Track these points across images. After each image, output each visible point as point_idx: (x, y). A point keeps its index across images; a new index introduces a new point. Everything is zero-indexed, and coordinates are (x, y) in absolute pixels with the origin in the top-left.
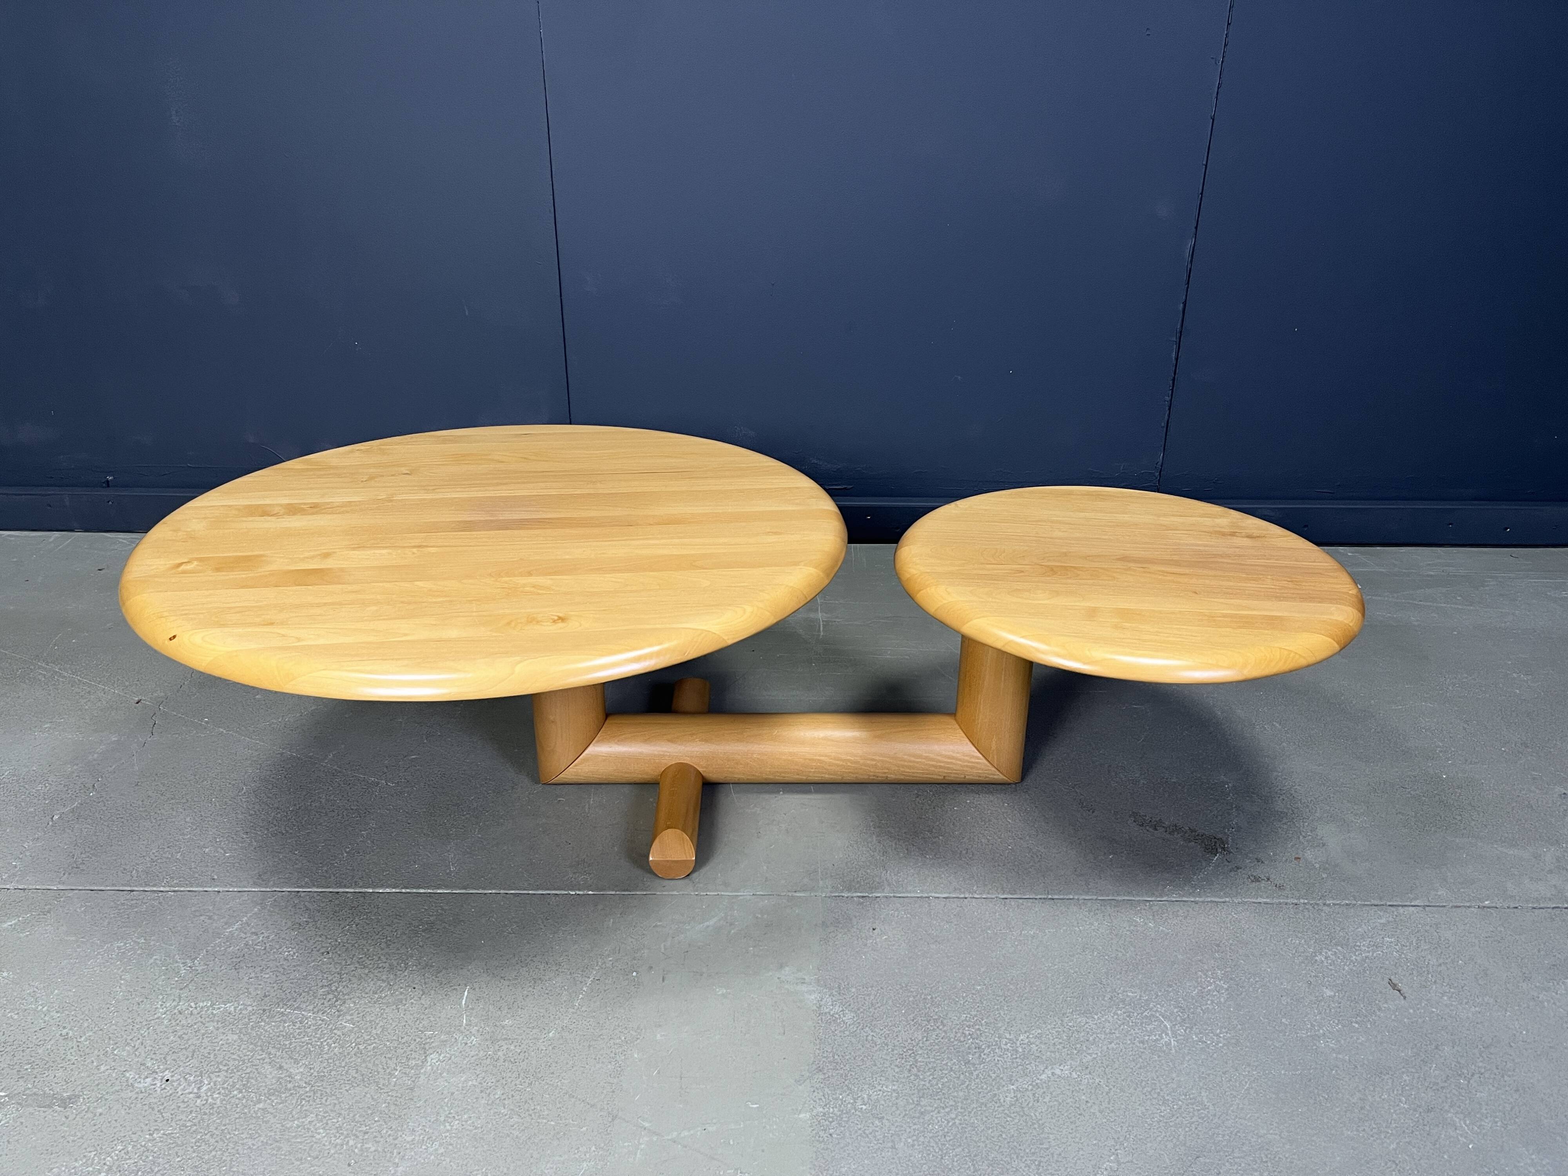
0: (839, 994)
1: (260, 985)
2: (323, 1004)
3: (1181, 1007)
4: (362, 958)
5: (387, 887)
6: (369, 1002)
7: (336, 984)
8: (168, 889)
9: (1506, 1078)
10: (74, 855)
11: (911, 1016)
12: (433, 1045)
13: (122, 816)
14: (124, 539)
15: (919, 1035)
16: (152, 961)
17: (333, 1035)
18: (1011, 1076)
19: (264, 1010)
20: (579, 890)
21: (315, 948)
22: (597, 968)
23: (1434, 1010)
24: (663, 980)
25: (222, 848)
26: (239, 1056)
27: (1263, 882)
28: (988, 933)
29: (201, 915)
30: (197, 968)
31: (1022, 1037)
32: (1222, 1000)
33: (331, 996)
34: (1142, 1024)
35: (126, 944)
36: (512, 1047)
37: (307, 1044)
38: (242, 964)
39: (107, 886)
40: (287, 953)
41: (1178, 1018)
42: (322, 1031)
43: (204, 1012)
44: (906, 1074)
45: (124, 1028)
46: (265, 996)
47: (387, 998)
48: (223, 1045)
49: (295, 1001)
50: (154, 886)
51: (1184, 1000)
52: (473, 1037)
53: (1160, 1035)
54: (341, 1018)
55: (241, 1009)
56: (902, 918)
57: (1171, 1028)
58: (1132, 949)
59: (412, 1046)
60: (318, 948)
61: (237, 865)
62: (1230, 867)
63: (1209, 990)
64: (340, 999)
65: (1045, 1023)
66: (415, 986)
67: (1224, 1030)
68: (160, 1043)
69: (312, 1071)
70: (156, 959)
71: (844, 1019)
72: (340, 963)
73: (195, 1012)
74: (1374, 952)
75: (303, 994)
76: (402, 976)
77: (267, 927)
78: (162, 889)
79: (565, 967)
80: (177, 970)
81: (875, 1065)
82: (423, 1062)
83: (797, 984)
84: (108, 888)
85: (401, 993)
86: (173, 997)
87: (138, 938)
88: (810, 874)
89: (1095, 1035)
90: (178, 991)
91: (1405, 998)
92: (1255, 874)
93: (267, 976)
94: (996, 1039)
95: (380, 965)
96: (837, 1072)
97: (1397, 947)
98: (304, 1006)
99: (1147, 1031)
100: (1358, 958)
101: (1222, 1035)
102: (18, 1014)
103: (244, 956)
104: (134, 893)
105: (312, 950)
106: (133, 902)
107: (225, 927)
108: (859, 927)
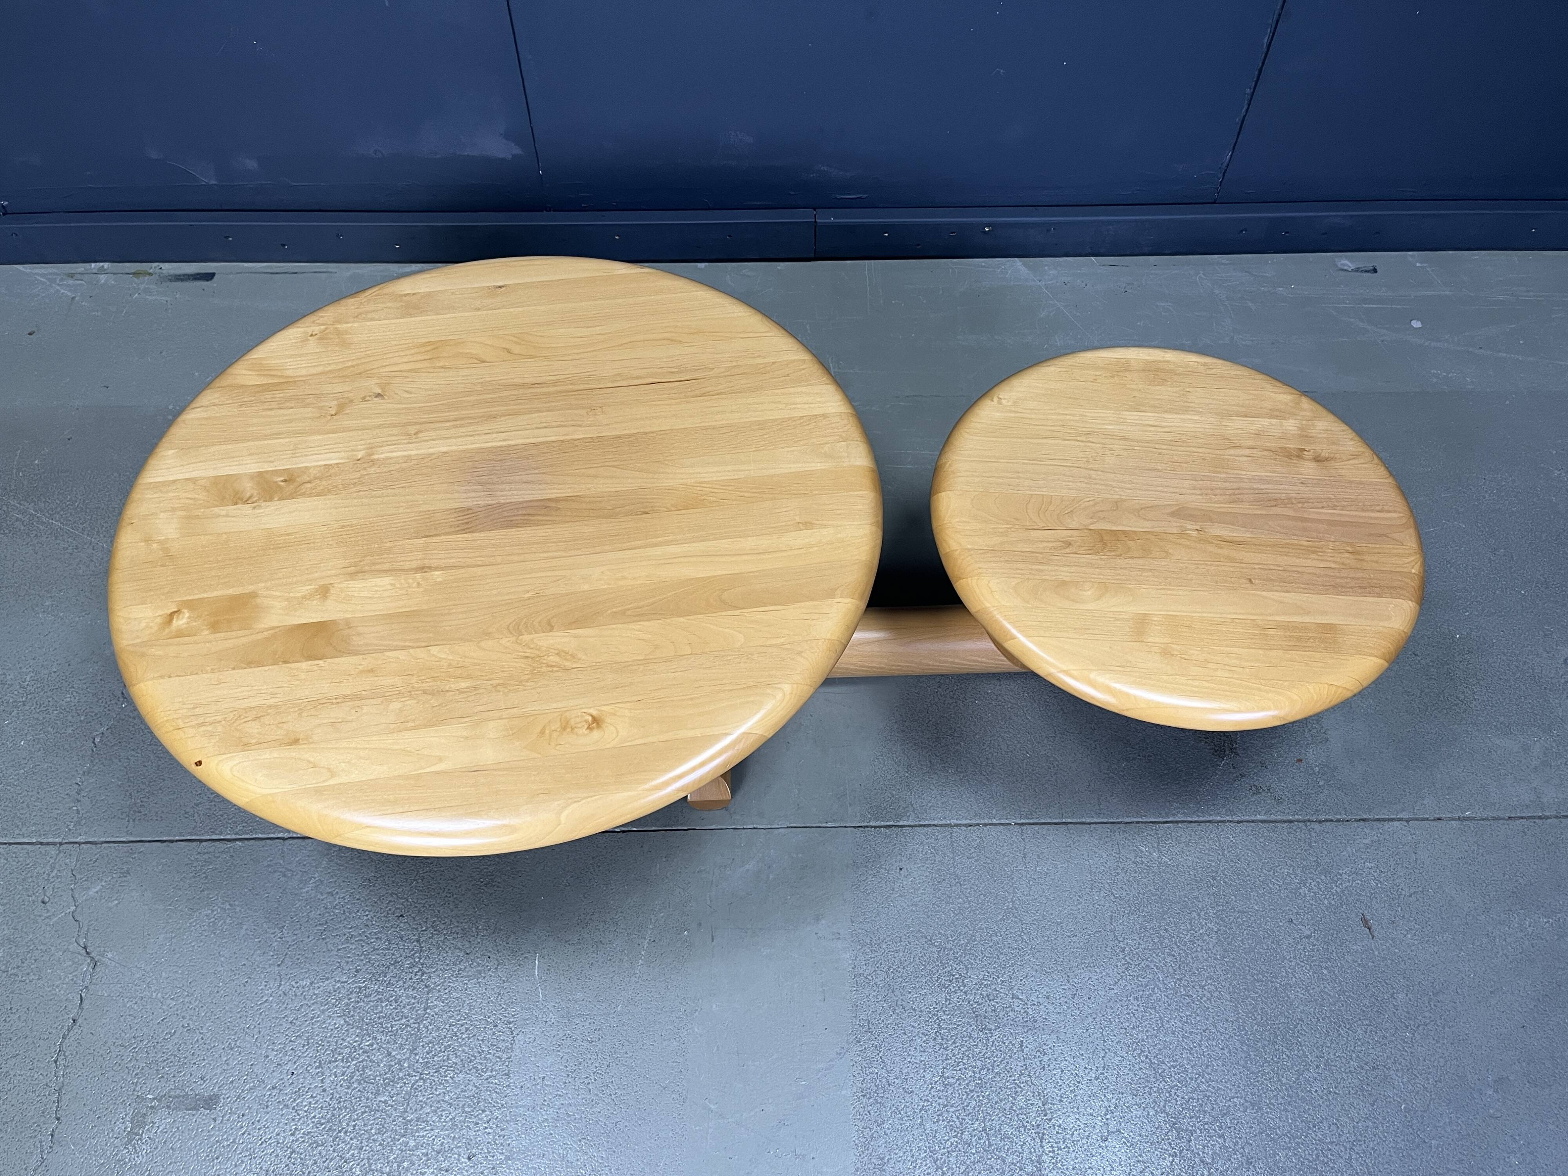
0: (871, 951)
1: (349, 958)
2: (411, 979)
4: (435, 921)
6: (452, 976)
7: (418, 954)
9: (1447, 1029)
10: (130, 794)
12: (517, 1024)
14: (43, 275)
15: (942, 998)
16: (243, 932)
17: (427, 1015)
18: (1022, 1041)
19: (360, 988)
21: (390, 910)
22: (651, 926)
23: (1397, 951)
24: (713, 939)
26: (349, 1042)
27: (1264, 794)
28: (1005, 870)
29: (275, 872)
30: (288, 939)
33: (416, 969)
35: (213, 911)
36: (587, 1025)
37: (407, 1026)
39: (175, 836)
40: (365, 918)
42: (417, 1011)
43: (306, 993)
44: (932, 1043)
45: (239, 1016)
46: (357, 971)
47: (467, 970)
49: (385, 976)
50: (221, 833)
51: (1178, 947)
52: (551, 1014)
54: (430, 995)
55: (338, 988)
56: (926, 853)
57: (1163, 981)
60: (392, 910)
62: (1235, 775)
63: (1201, 934)
64: (425, 973)
66: (489, 954)
67: (1209, 982)
69: (417, 1058)
70: (246, 930)
71: (876, 980)
72: (417, 929)
73: (298, 992)
74: (1353, 881)
75: (391, 967)
76: (476, 942)
77: (340, 885)
78: (228, 838)
79: (622, 926)
80: (269, 943)
81: (905, 1034)
82: (512, 1044)
83: (832, 939)
84: (177, 838)
85: (479, 964)
86: (274, 975)
87: (223, 904)
88: (839, 798)
90: (277, 968)
91: (1373, 937)
92: (1257, 783)
93: (353, 947)
95: (453, 931)
96: (872, 1042)
97: (1375, 874)
98: (393, 981)
100: (1338, 890)
101: (1206, 988)
102: (136, 1003)
103: (327, 922)
104: (204, 843)
105: (388, 914)
106: (206, 856)
107: (301, 886)
108: (887, 867)
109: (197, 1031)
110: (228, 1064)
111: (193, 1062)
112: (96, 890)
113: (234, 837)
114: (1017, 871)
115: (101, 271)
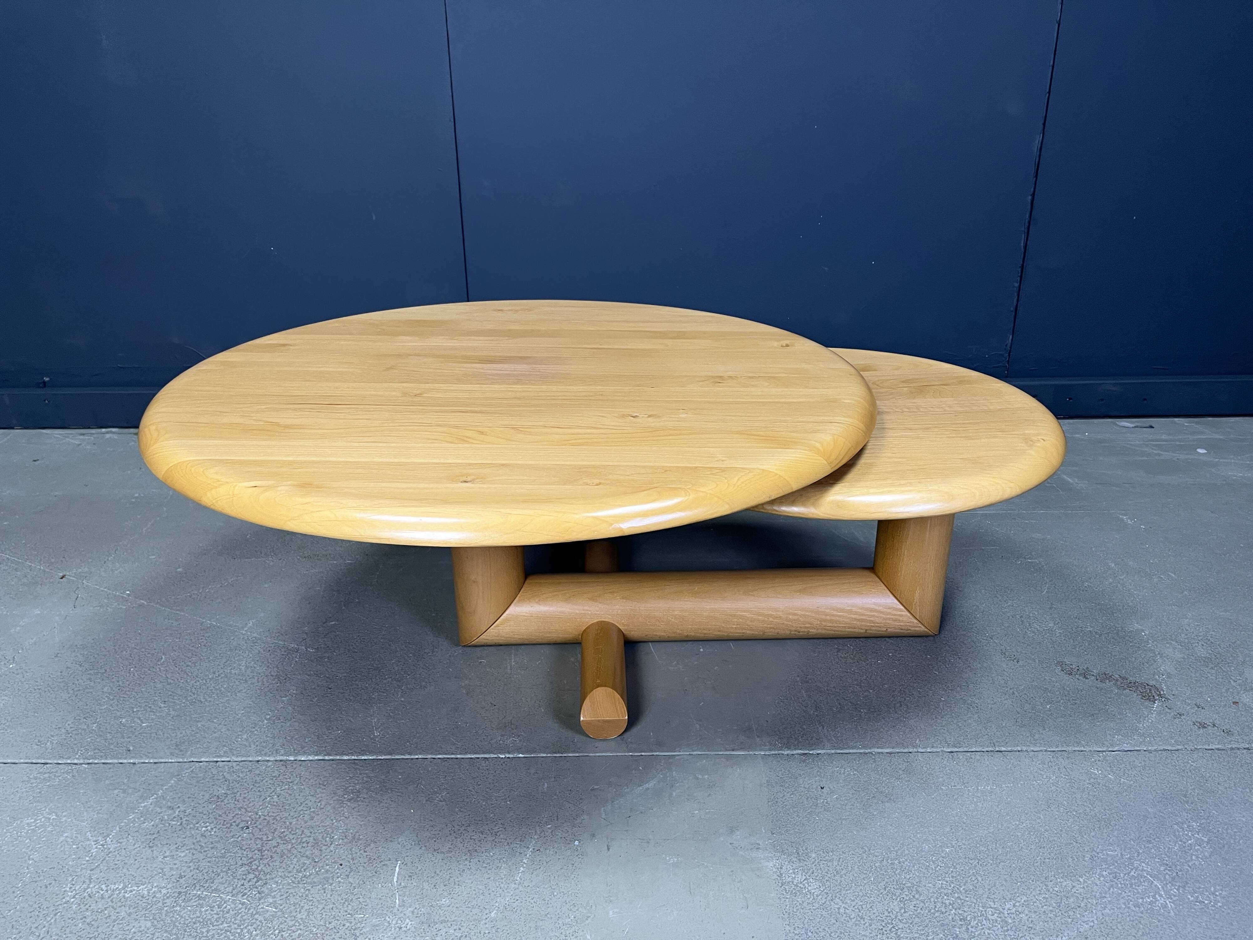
0: (799, 860)
1: (175, 864)
2: (243, 885)
3: (1167, 865)
4: (284, 832)
5: (310, 755)
6: (293, 882)
7: (256, 862)
8: (81, 761)
11: (882, 884)
12: (364, 930)
13: (39, 687)
14: (62, 434)
15: (895, 906)
16: (62, 839)
17: (254, 921)
19: (180, 893)
20: (509, 753)
21: (234, 822)
22: (536, 837)
24: (609, 849)
25: (139, 718)
27: (1209, 728)
28: (942, 789)
29: (115, 789)
30: (109, 846)
31: (1008, 906)
32: (1206, 854)
33: (251, 876)
34: (1131, 885)
35: (36, 820)
36: (452, 931)
38: (156, 842)
39: (20, 759)
40: (204, 829)
41: (1167, 877)
42: (242, 917)
43: (115, 896)
47: (312, 877)
48: (135, 933)
49: (213, 883)
50: (69, 758)
51: (1168, 857)
52: (407, 920)
53: (1154, 897)
54: (262, 901)
55: (154, 892)
56: (849, 775)
57: (1163, 888)
58: (1099, 804)
59: (341, 932)
60: (237, 822)
61: (153, 735)
62: (1172, 714)
63: (1190, 844)
64: (261, 879)
65: (1028, 889)
66: (341, 862)
67: (1218, 887)
68: (67, 932)
70: (66, 837)
71: (810, 888)
72: (261, 839)
73: (106, 895)
75: (221, 874)
76: (328, 851)
77: (184, 801)
78: (76, 761)
79: (501, 836)
80: (88, 849)
83: (751, 849)
84: (22, 761)
85: (327, 871)
86: (83, 879)
87: (50, 814)
89: (1085, 900)
90: (89, 872)
92: (1199, 720)
93: (183, 855)
94: (981, 909)
95: (304, 840)
98: (222, 887)
99: (1138, 893)
101: (1217, 893)
103: (158, 832)
104: (48, 765)
105: (231, 825)
106: (46, 775)
107: (140, 801)
108: (807, 786)
114: (956, 789)
115: (111, 432)
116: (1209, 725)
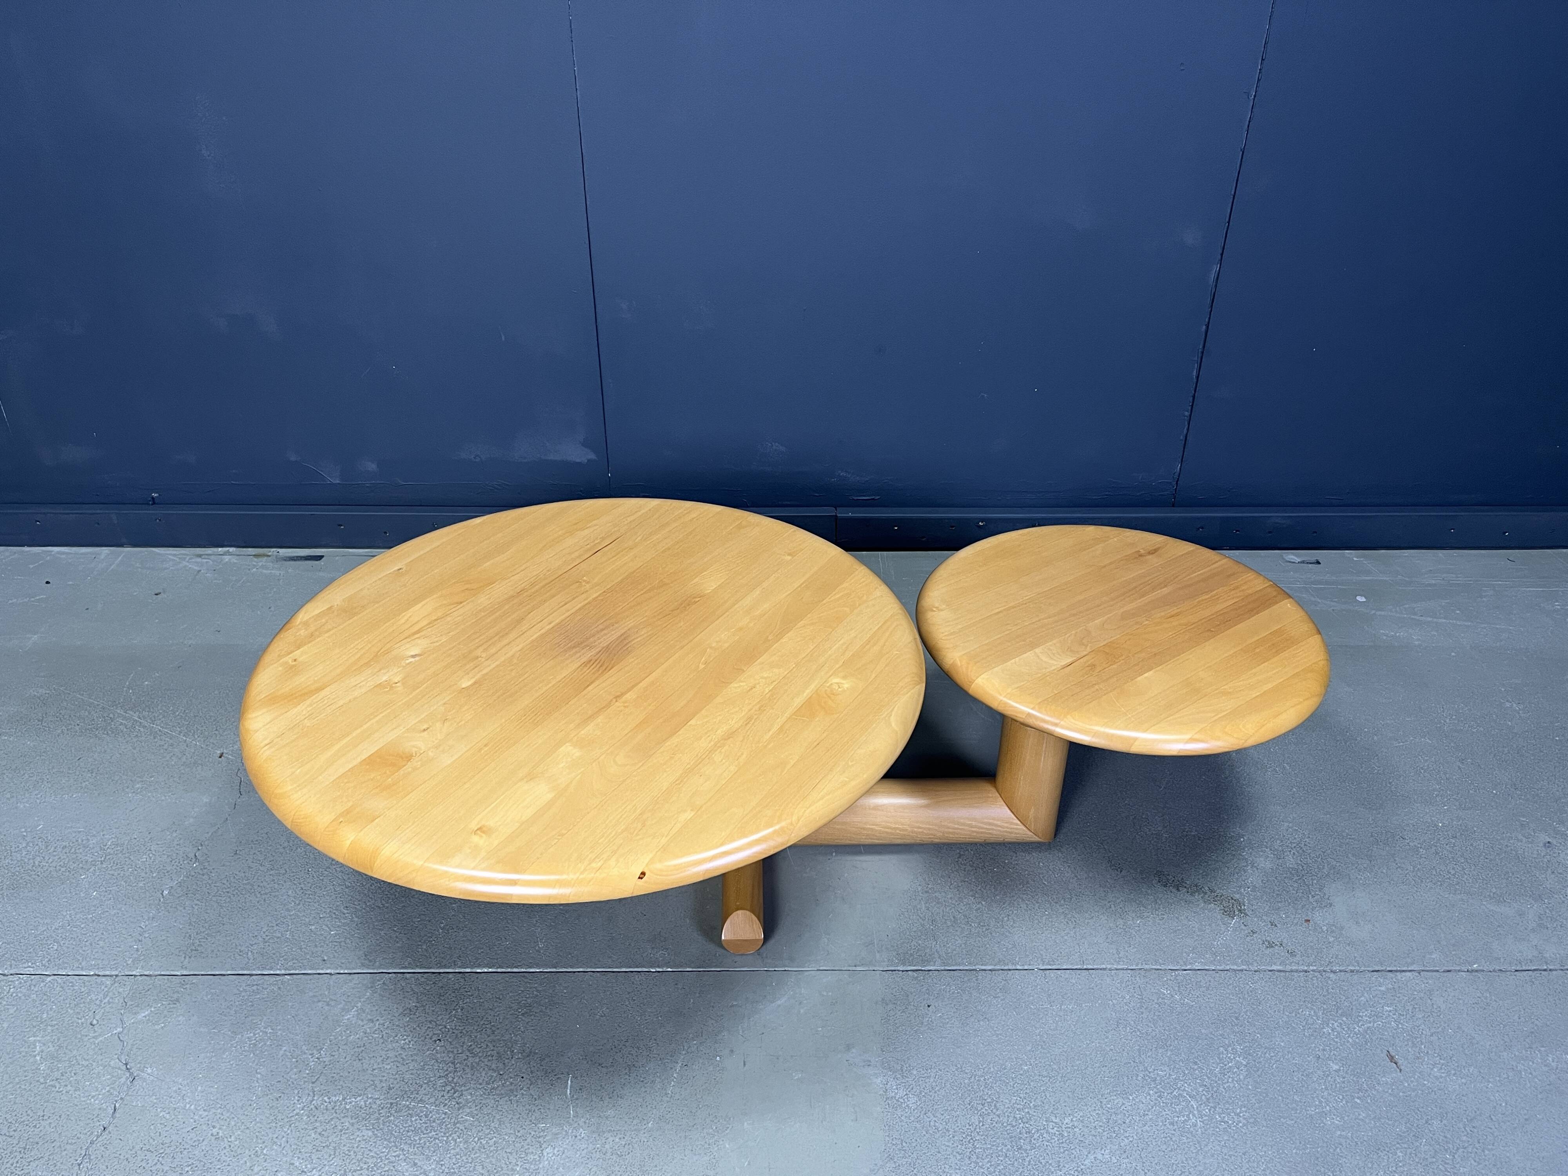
0: (902, 1076)
1: (384, 1076)
2: (443, 1096)
3: (1206, 1086)
4: (471, 1045)
5: (484, 967)
6: (484, 1094)
7: (451, 1075)
9: (1486, 1152)
10: (190, 936)
11: (967, 1100)
12: (547, 1138)
13: (228, 890)
14: (175, 555)
15: (975, 1120)
16: (282, 1052)
17: (456, 1129)
18: (1059, 1162)
19: (392, 1104)
20: (659, 967)
21: (428, 1035)
22: (684, 1052)
23: (1425, 1082)
24: (744, 1065)
25: (327, 926)
26: (375, 1153)
27: (1277, 947)
28: (1031, 1008)
29: (319, 1001)
30: (325, 1059)
31: (1067, 1121)
32: (1242, 1077)
33: (448, 1088)
34: (1171, 1104)
35: (255, 1035)
36: (617, 1140)
37: (435, 1139)
38: (364, 1054)
39: (228, 970)
40: (403, 1042)
41: (1203, 1097)
42: (446, 1126)
43: (337, 1108)
44: (967, 1161)
45: (268, 1126)
46: (390, 1089)
47: (500, 1088)
48: (360, 1141)
49: (417, 1094)
50: (271, 969)
51: (1209, 1078)
52: (581, 1130)
53: (1188, 1116)
54: (461, 1111)
55: (370, 1103)
56: (953, 993)
57: (1197, 1108)
58: (1161, 1024)
59: (529, 1140)
60: (430, 1035)
61: (343, 944)
62: (1246, 932)
63: (1230, 1067)
64: (458, 1091)
65: (1086, 1105)
66: (522, 1075)
67: (1243, 1109)
69: (443, 1168)
70: (285, 1051)
71: (908, 1103)
72: (452, 1052)
73: (330, 1107)
74: (1374, 1022)
75: (424, 1086)
76: (510, 1064)
77: (381, 1014)
78: (278, 972)
79: (655, 1052)
80: (306, 1063)
81: (939, 1152)
82: (540, 1157)
83: (864, 1066)
84: (229, 972)
85: (511, 1084)
86: (307, 1092)
87: (266, 1028)
88: (867, 946)
89: (1131, 1117)
90: (311, 1085)
91: (1401, 1070)
92: (1268, 938)
93: (389, 1067)
94: (1044, 1123)
95: (489, 1054)
96: (907, 1160)
97: (1395, 1016)
98: (426, 1098)
99: (1176, 1112)
100: (1361, 1029)
101: (1241, 1115)
102: (169, 1113)
103: (364, 1045)
104: (253, 977)
105: (425, 1038)
106: (255, 988)
107: (343, 1014)
108: (916, 1004)
109: (225, 1139)
110: (252, 1170)
111: (218, 1167)
112: (143, 1015)
113: (283, 972)
114: (1042, 1008)
115: (228, 554)
116: (1276, 945)
